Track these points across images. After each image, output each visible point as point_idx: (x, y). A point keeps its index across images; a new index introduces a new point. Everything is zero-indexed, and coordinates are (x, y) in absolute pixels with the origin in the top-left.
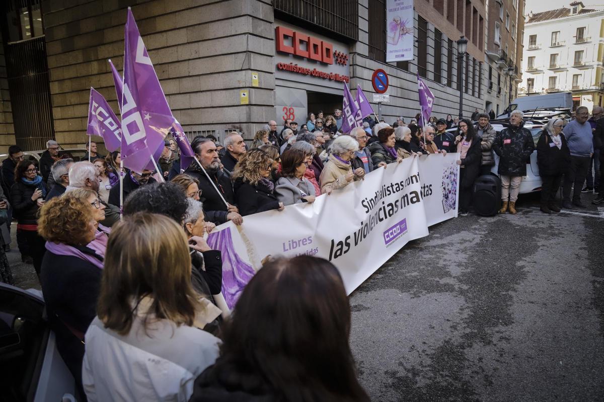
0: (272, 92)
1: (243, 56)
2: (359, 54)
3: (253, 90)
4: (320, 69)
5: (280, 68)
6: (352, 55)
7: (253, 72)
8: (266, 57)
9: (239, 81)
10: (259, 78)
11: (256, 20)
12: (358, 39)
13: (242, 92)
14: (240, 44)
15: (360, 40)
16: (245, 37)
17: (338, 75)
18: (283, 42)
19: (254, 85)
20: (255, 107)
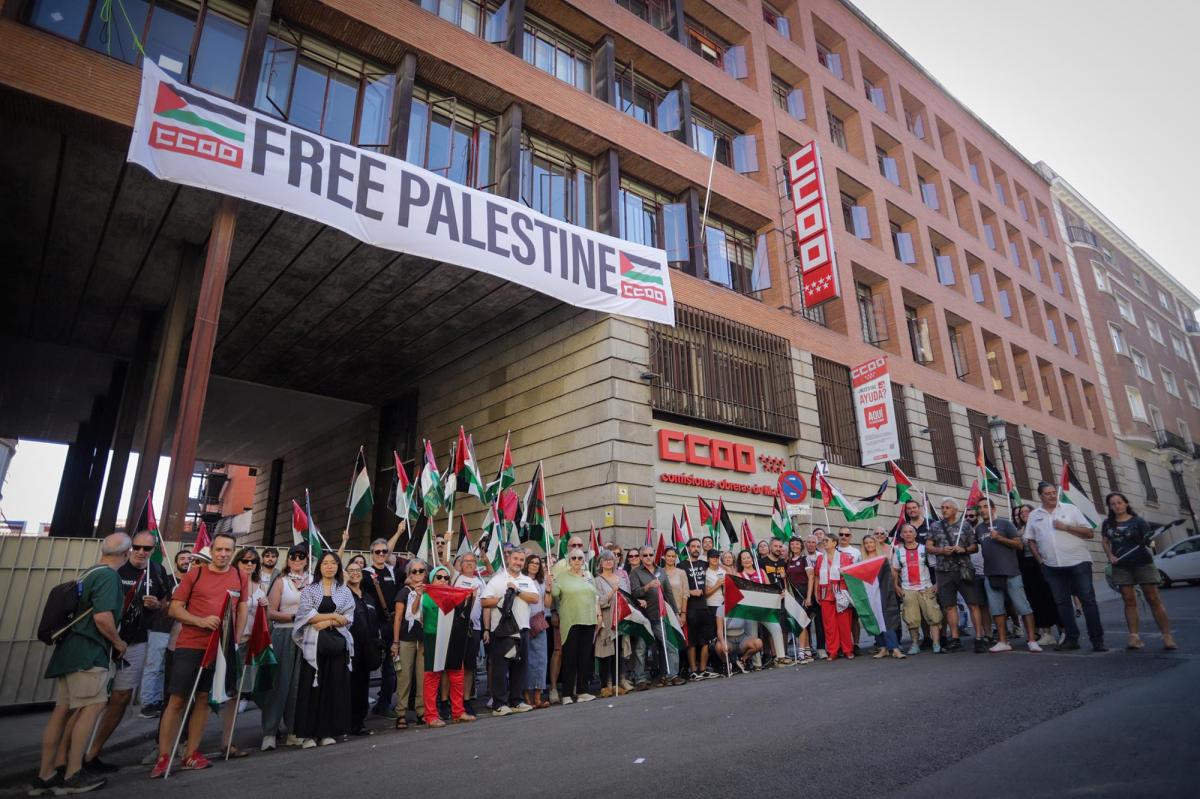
0: (651, 511)
1: (607, 466)
2: (802, 457)
3: (620, 507)
4: (732, 478)
5: (666, 479)
6: (793, 459)
7: (620, 486)
8: (640, 467)
9: (604, 498)
10: (629, 492)
11: (625, 424)
12: (800, 436)
13: (607, 510)
14: (603, 453)
15: (803, 436)
16: (610, 443)
17: (768, 488)
18: (668, 447)
19: (621, 502)
20: (622, 530)
